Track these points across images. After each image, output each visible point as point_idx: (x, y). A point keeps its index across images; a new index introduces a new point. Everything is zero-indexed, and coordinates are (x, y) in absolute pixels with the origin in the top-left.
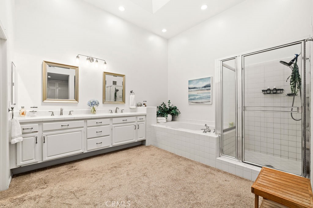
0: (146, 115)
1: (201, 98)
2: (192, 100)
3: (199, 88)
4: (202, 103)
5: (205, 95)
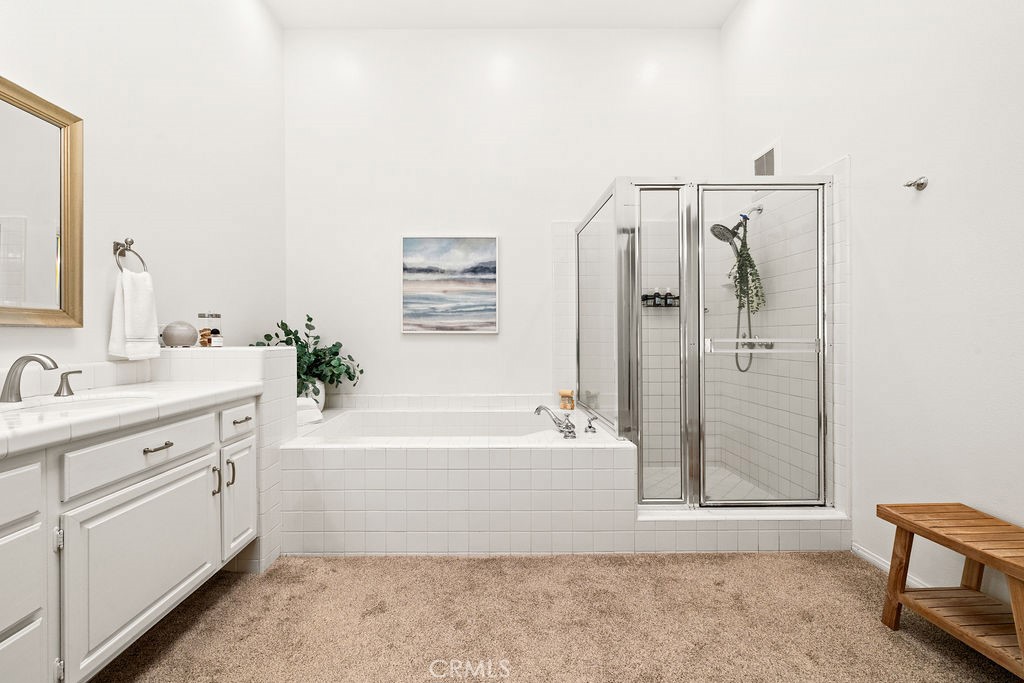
0: (257, 398)
1: (457, 311)
2: (419, 316)
3: (453, 272)
4: (462, 328)
5: (473, 300)
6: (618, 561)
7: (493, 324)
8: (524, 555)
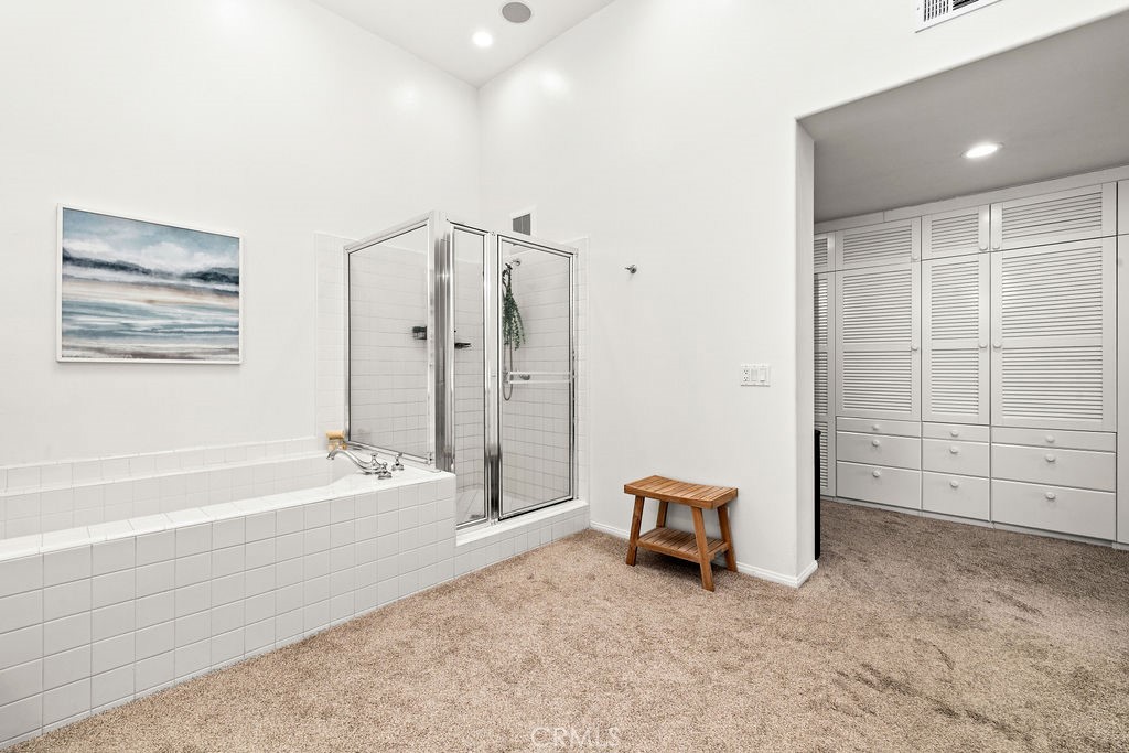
6: (445, 590)
7: (235, 351)
8: (346, 620)
